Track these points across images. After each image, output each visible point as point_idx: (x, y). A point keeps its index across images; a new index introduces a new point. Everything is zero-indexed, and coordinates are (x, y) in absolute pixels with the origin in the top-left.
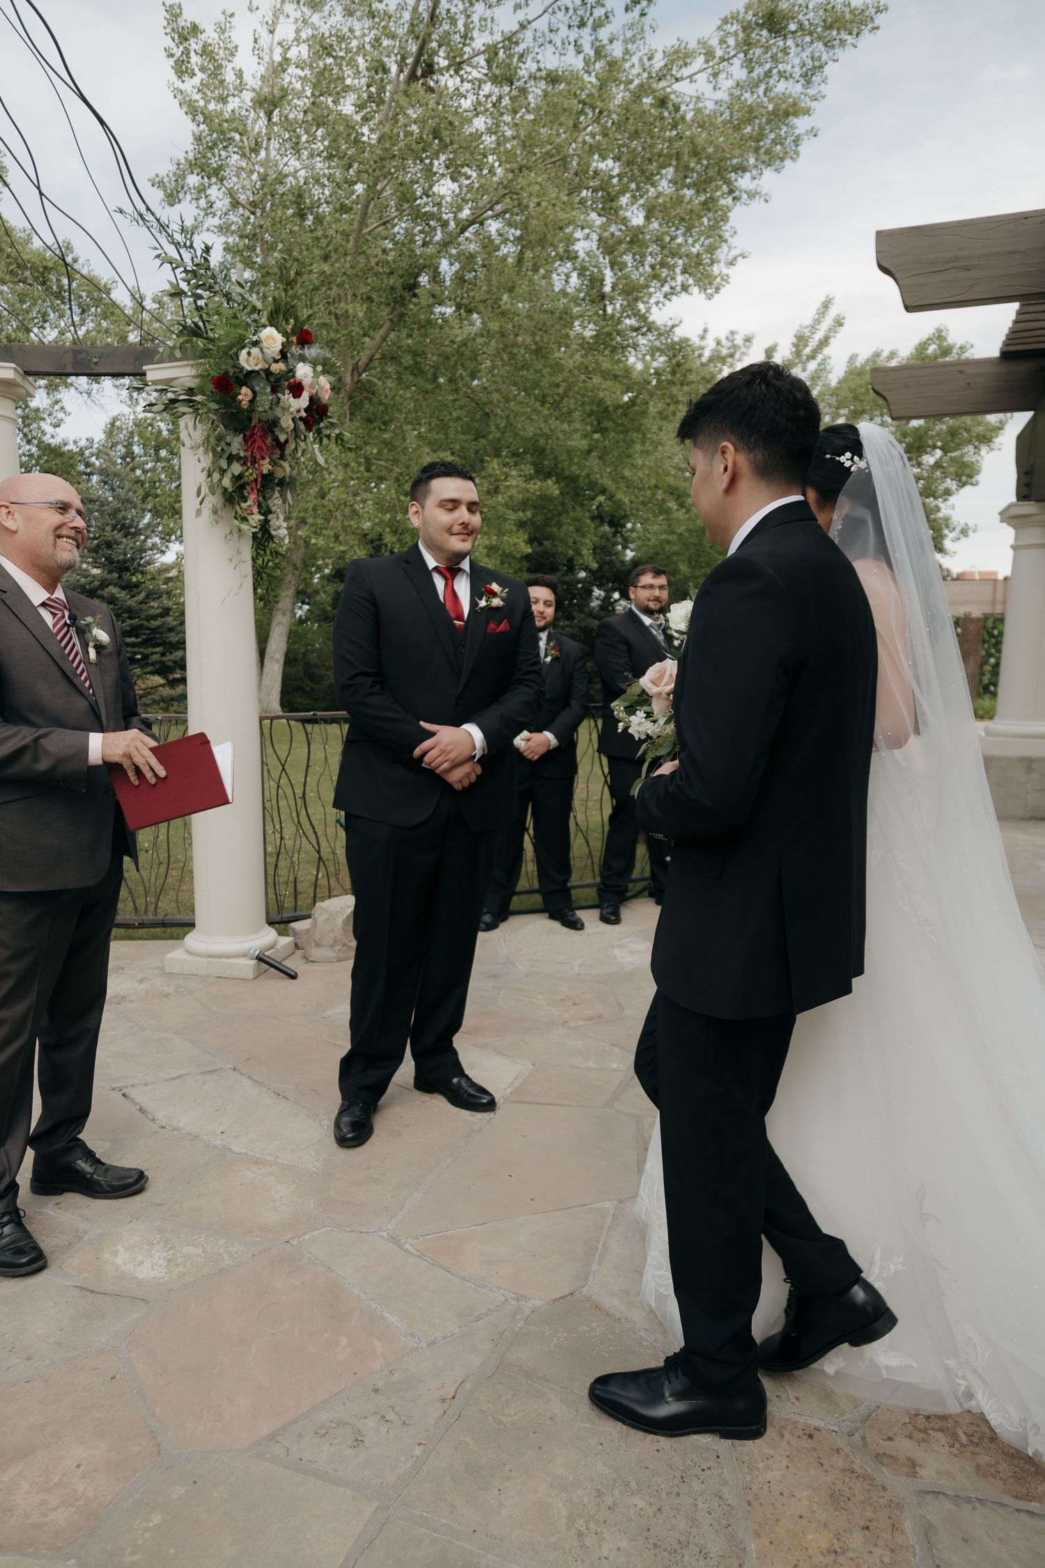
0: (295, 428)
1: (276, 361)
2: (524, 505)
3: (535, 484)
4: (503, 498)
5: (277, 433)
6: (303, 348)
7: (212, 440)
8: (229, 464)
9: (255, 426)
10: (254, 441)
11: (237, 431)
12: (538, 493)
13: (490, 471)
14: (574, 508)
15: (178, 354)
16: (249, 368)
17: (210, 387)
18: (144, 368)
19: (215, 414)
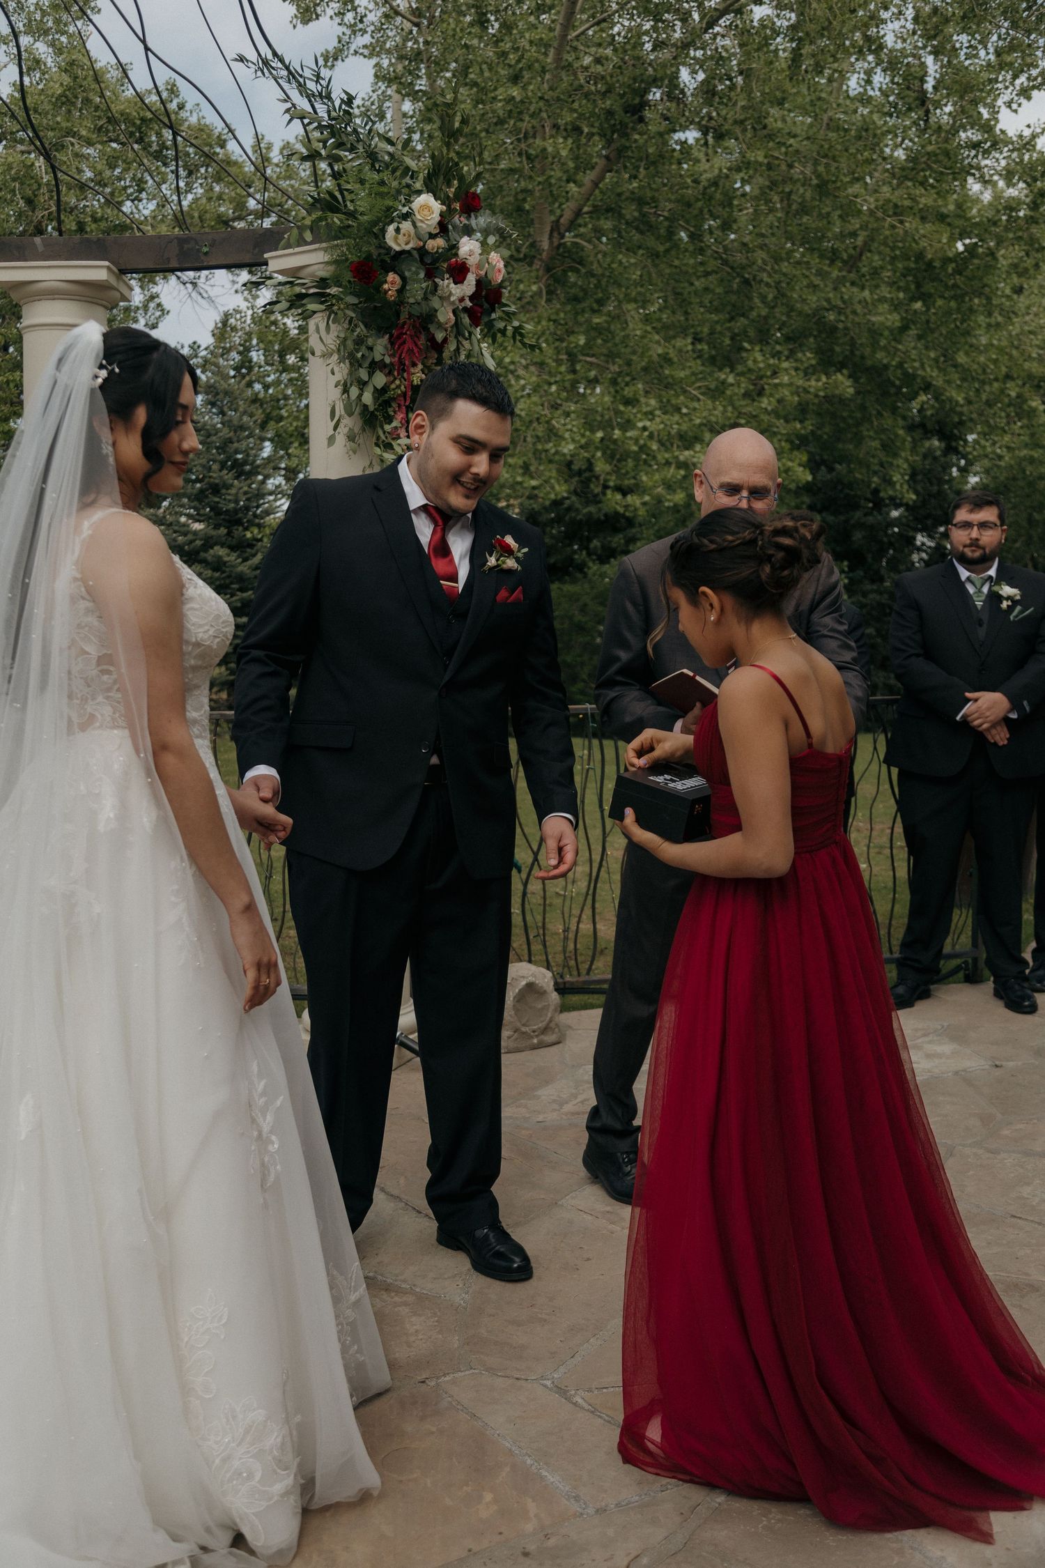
0: (456, 323)
1: (432, 236)
2: (802, 411)
3: (818, 380)
4: (770, 403)
5: (432, 328)
6: (469, 217)
7: (350, 343)
8: (371, 375)
9: (405, 323)
10: (404, 343)
11: (381, 331)
12: (822, 394)
13: (750, 363)
14: (879, 414)
15: (308, 236)
16: (397, 248)
17: (348, 276)
18: (266, 256)
19: (354, 311)
